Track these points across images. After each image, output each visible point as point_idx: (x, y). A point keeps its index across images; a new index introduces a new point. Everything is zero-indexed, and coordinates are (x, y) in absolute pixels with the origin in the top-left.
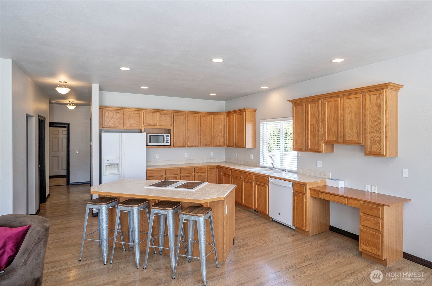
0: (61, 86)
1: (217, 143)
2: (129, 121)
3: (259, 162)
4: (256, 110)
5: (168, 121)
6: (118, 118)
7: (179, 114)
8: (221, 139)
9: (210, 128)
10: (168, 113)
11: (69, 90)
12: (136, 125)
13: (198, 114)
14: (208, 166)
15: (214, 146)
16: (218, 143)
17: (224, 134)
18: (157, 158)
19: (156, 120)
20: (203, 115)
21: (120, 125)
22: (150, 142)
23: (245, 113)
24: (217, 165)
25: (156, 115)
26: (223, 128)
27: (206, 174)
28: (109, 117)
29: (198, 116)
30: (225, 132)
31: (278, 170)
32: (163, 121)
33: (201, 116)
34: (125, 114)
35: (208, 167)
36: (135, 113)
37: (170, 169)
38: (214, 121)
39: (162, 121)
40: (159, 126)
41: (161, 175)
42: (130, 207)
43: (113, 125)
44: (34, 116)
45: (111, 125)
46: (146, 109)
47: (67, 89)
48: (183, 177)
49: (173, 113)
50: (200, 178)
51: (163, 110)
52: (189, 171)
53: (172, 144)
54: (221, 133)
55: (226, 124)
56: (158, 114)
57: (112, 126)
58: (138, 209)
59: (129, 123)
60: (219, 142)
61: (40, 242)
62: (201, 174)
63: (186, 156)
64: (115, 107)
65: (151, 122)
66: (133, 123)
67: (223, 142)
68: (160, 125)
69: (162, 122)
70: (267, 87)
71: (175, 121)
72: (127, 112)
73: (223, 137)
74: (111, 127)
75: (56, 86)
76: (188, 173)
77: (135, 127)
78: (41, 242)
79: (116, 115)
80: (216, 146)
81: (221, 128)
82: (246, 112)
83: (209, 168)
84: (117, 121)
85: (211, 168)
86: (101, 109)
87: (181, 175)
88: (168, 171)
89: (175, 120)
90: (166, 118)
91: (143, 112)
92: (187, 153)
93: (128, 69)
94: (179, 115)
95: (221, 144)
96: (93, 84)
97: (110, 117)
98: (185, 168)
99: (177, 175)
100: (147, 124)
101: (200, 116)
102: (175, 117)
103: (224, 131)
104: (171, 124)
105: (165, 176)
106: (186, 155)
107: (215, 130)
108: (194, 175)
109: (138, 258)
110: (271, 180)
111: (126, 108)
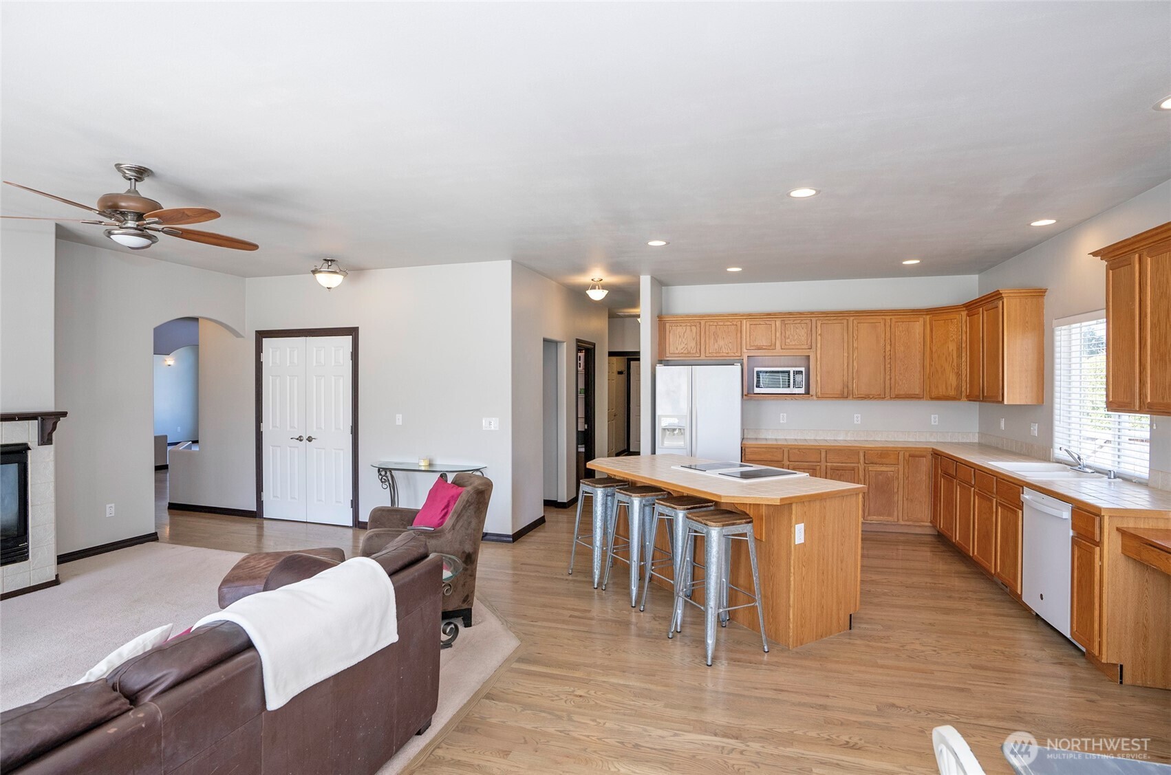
0: (594, 288)
1: (940, 390)
2: (717, 342)
3: (1051, 446)
4: (1045, 292)
5: (803, 338)
6: (694, 336)
7: (829, 320)
8: (953, 380)
9: (919, 352)
10: (802, 320)
11: (606, 292)
12: (731, 349)
13: (883, 317)
14: (906, 449)
15: (932, 399)
16: (942, 391)
17: (959, 366)
18: (782, 421)
19: (773, 337)
20: (896, 317)
21: (698, 351)
22: (758, 386)
23: (1003, 303)
24: (933, 449)
25: (773, 325)
26: (958, 349)
27: (898, 470)
28: (678, 336)
29: (882, 322)
30: (964, 359)
31: (1090, 471)
32: (791, 337)
33: (894, 320)
34: (707, 328)
35: (906, 451)
36: (729, 323)
37: (799, 449)
38: (931, 330)
39: (789, 338)
40: (781, 351)
41: (780, 459)
42: (628, 495)
43: (686, 352)
44: (564, 342)
45: (682, 351)
46: (750, 315)
47: (601, 291)
48: (834, 469)
49: (814, 320)
50: (881, 477)
51: (790, 313)
52: (849, 458)
53: (812, 391)
54: (953, 362)
55: (964, 338)
56: (778, 323)
57: (682, 353)
58: (641, 502)
59: (716, 346)
60: (947, 389)
61: (469, 506)
62: (884, 469)
63: (855, 422)
64: (687, 316)
65: (764, 343)
66: (724, 345)
67: (958, 388)
68: (783, 347)
69: (788, 341)
70: (1052, 221)
71: (819, 337)
72: (711, 323)
73: (958, 375)
74: (681, 355)
75: (587, 287)
76: (847, 461)
77: (728, 353)
78: (471, 507)
79: (691, 331)
80: (938, 398)
81: (950, 349)
82: (1005, 300)
83: (907, 454)
84: (693, 344)
85: (913, 455)
86: (661, 321)
87: (828, 464)
88: (796, 451)
89: (820, 335)
90: (798, 330)
91: (745, 321)
92: (859, 415)
93: (663, 243)
94: (830, 322)
95: (952, 393)
96: (641, 277)
97: (680, 337)
98: (840, 450)
99: (818, 464)
100: (752, 346)
101: (889, 321)
102: (819, 328)
103: (959, 356)
104: (811, 345)
105: (788, 463)
106: (857, 419)
107: (935, 356)
108: (863, 467)
109: (634, 589)
110: (1027, 496)
111: (709, 316)
